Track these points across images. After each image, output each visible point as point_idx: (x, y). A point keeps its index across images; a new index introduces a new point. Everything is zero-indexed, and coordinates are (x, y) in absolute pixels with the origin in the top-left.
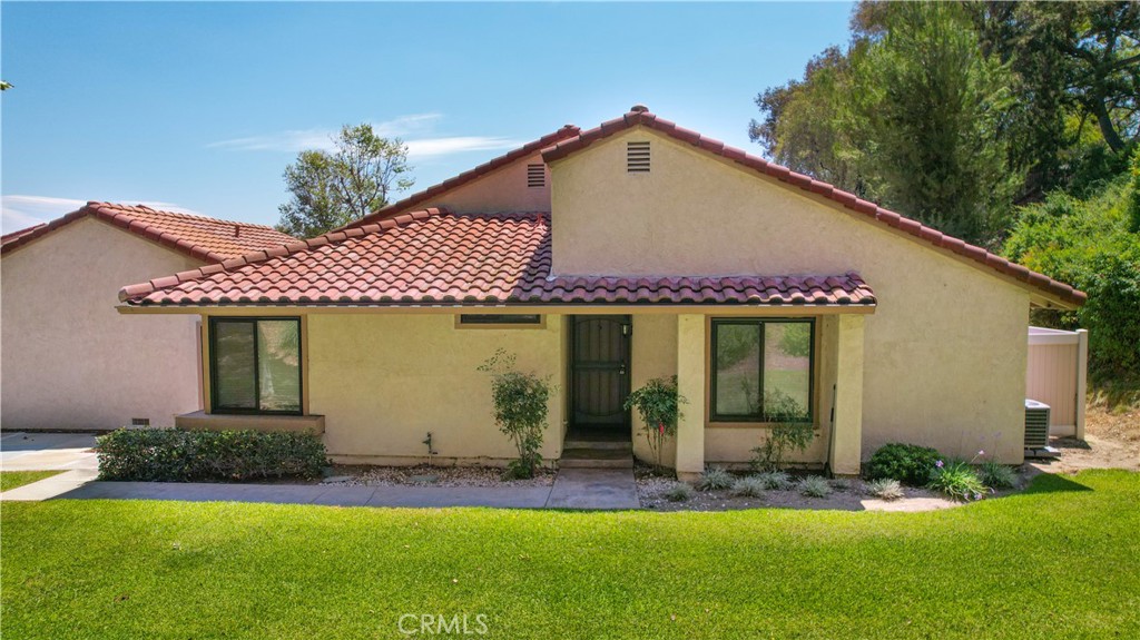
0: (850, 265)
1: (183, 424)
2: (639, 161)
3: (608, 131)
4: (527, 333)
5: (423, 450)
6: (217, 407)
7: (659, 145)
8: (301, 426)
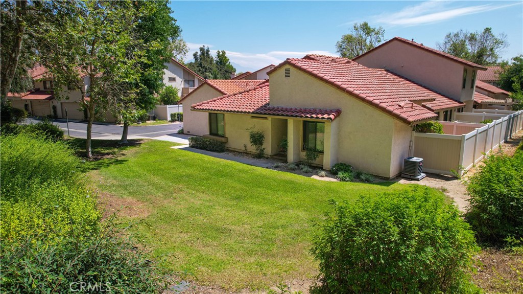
0: (338, 106)
1: (204, 136)
2: (287, 74)
3: (281, 66)
4: (265, 121)
5: (244, 149)
6: (211, 133)
7: (292, 69)
8: (223, 140)
